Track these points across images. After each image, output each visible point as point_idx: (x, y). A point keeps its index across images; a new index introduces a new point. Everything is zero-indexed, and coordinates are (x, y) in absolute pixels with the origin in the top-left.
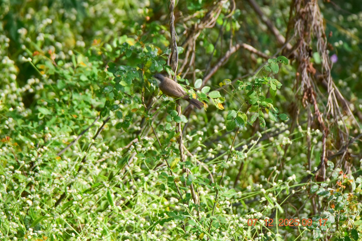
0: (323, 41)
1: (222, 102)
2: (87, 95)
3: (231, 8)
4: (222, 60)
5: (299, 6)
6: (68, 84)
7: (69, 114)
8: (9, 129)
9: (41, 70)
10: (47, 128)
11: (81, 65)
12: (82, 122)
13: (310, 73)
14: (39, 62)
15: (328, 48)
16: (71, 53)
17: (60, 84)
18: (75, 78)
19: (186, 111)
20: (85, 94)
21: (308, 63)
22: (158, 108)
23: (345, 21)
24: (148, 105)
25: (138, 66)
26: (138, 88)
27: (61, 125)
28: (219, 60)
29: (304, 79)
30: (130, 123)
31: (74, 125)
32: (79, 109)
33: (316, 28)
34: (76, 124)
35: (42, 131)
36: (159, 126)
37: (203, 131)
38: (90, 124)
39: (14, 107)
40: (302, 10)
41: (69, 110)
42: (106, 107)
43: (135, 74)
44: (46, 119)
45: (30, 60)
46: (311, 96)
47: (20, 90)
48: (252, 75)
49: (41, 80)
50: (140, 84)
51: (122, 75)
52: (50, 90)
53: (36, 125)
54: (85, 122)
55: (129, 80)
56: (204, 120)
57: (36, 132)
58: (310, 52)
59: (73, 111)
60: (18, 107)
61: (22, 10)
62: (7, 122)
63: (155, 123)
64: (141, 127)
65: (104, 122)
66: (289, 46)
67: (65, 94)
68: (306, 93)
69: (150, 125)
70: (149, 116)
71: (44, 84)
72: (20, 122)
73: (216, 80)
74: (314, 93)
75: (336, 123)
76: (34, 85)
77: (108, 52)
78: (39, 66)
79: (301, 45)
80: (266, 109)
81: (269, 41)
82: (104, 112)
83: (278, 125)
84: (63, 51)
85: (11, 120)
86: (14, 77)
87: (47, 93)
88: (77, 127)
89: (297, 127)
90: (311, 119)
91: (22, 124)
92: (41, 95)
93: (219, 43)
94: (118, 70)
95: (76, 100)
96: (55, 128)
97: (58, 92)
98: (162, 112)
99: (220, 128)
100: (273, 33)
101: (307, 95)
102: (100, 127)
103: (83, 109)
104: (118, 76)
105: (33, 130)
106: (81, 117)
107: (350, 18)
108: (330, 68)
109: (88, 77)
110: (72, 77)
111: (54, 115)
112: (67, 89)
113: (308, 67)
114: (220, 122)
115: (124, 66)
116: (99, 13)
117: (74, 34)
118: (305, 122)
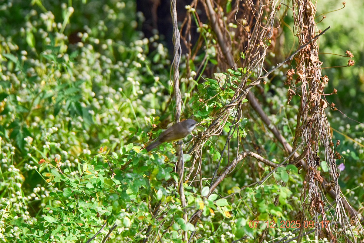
0: (331, 149)
1: (229, 210)
2: (93, 203)
3: (238, 116)
4: (229, 168)
5: (306, 114)
6: (73, 192)
7: (74, 223)
8: (14, 238)
9: (47, 178)
10: (52, 237)
11: (87, 173)
12: (88, 230)
13: (318, 182)
14: (45, 170)
15: (336, 157)
16: (77, 161)
17: (66, 192)
18: (80, 186)
19: (193, 219)
20: (91, 202)
21: (315, 171)
22: (165, 216)
23: (353, 130)
24: (155, 213)
25: (145, 173)
26: (144, 195)
27: (67, 233)
28: (226, 168)
29: (311, 187)
30: (137, 231)
31: (80, 234)
32: (85, 218)
33: (323, 136)
34: (82, 232)
35: (48, 239)
36: (165, 234)
37: (210, 239)
38: (96, 232)
39: (19, 215)
40: (309, 118)
41: (74, 218)
42: (113, 215)
43: (142, 181)
44: (51, 228)
45: (36, 167)
46: (318, 205)
47: (25, 199)
48: (259, 184)
49: (47, 188)
50: (147, 192)
51: (129, 183)
52: (56, 198)
53: (41, 233)
54: (91, 231)
55: (136, 188)
56: (211, 229)
57: (42, 241)
58: (317, 161)
59: (79, 219)
60: (23, 215)
61: (29, 118)
62: (12, 231)
63: (161, 232)
64: (147, 236)
65: (110, 231)
66: (297, 155)
67: (70, 202)
68: (313, 202)
69: (156, 233)
70: (156, 224)
71: (49, 192)
72: (25, 230)
73: (223, 188)
74: (321, 202)
75: (343, 233)
76: (40, 193)
77: (114, 160)
78: (45, 174)
79: (308, 154)
80: (274, 218)
81: (276, 149)
82: (111, 220)
83: (285, 234)
84: (69, 159)
85: (16, 228)
86: (19, 185)
87: (52, 201)
88: (82, 235)
89: (304, 236)
90: (319, 229)
91: (27, 232)
92: (47, 204)
93: (226, 151)
94: (125, 177)
95: (81, 208)
96: (61, 237)
97: (64, 200)
98: (168, 220)
99: (227, 237)
100: (280, 141)
101: (315, 204)
102: (106, 236)
103: (89, 217)
104: (125, 183)
105: (38, 239)
106: (87, 226)
107: (357, 127)
108: (338, 177)
109: (94, 185)
110: (78, 185)
111: (60, 223)
112: (72, 197)
113: (316, 175)
114: (227, 230)
115: (131, 174)
116: (105, 121)
117: (81, 143)
118: (312, 231)
